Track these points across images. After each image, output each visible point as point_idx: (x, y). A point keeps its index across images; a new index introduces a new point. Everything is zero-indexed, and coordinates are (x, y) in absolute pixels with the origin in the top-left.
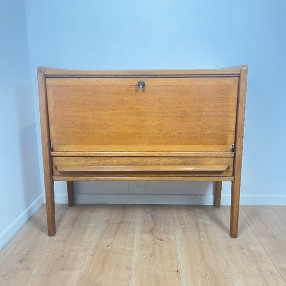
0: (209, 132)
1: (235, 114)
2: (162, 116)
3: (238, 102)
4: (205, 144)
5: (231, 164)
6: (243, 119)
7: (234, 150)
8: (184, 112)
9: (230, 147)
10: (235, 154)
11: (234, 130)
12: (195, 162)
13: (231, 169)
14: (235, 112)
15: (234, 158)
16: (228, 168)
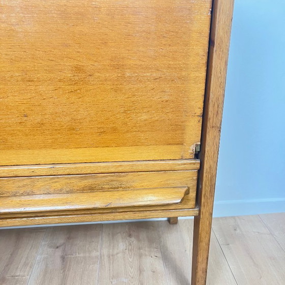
0: (144, 117)
1: (204, 74)
2: (23, 80)
3: (211, 42)
4: (136, 143)
5: (193, 184)
6: (222, 86)
7: (199, 154)
8: (78, 69)
9: (192, 149)
10: (202, 164)
11: (199, 111)
12: (115, 184)
13: (193, 195)
14: (204, 69)
15: (200, 172)
16: (187, 193)
